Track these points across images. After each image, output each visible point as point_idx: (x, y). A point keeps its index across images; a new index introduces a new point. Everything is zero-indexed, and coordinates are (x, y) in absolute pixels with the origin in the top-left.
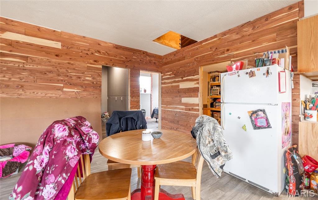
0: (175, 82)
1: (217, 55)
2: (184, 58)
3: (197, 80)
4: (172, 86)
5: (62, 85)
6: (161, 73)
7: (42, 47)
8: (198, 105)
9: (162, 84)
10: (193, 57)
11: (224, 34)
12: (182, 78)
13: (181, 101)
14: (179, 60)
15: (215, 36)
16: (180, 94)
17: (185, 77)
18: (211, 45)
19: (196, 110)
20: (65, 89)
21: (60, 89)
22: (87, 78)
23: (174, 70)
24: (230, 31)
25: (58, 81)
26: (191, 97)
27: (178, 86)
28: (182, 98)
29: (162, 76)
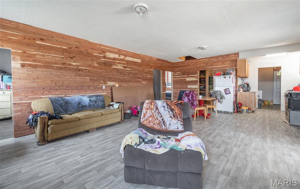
0: (183, 77)
1: (207, 66)
2: (189, 66)
3: (197, 77)
4: (181, 80)
5: (141, 80)
6: (173, 72)
7: (135, 62)
8: (197, 89)
9: (173, 78)
10: (194, 66)
11: (211, 58)
12: (188, 75)
13: (187, 87)
14: (186, 66)
15: (206, 58)
16: (186, 83)
17: (189, 75)
18: (204, 62)
19: (196, 91)
20: (142, 82)
21: (140, 82)
22: (149, 76)
23: (183, 71)
24: (213, 57)
25: (140, 78)
26: (194, 85)
27: (186, 79)
28: (188, 86)
29: (173, 74)
